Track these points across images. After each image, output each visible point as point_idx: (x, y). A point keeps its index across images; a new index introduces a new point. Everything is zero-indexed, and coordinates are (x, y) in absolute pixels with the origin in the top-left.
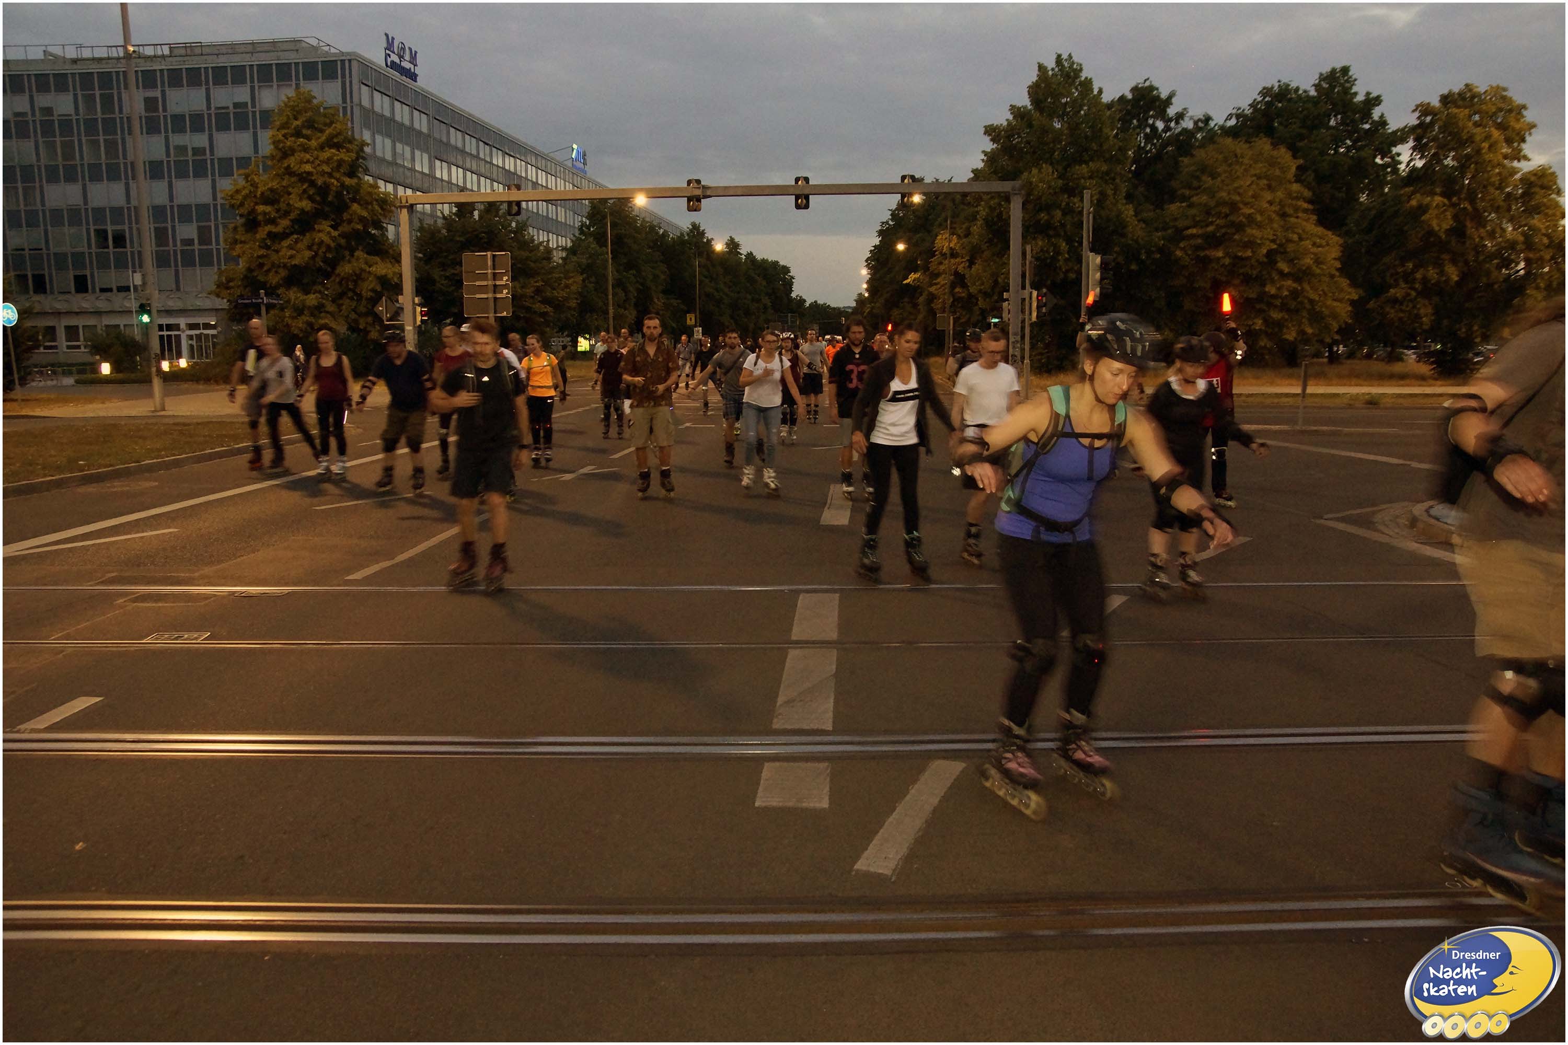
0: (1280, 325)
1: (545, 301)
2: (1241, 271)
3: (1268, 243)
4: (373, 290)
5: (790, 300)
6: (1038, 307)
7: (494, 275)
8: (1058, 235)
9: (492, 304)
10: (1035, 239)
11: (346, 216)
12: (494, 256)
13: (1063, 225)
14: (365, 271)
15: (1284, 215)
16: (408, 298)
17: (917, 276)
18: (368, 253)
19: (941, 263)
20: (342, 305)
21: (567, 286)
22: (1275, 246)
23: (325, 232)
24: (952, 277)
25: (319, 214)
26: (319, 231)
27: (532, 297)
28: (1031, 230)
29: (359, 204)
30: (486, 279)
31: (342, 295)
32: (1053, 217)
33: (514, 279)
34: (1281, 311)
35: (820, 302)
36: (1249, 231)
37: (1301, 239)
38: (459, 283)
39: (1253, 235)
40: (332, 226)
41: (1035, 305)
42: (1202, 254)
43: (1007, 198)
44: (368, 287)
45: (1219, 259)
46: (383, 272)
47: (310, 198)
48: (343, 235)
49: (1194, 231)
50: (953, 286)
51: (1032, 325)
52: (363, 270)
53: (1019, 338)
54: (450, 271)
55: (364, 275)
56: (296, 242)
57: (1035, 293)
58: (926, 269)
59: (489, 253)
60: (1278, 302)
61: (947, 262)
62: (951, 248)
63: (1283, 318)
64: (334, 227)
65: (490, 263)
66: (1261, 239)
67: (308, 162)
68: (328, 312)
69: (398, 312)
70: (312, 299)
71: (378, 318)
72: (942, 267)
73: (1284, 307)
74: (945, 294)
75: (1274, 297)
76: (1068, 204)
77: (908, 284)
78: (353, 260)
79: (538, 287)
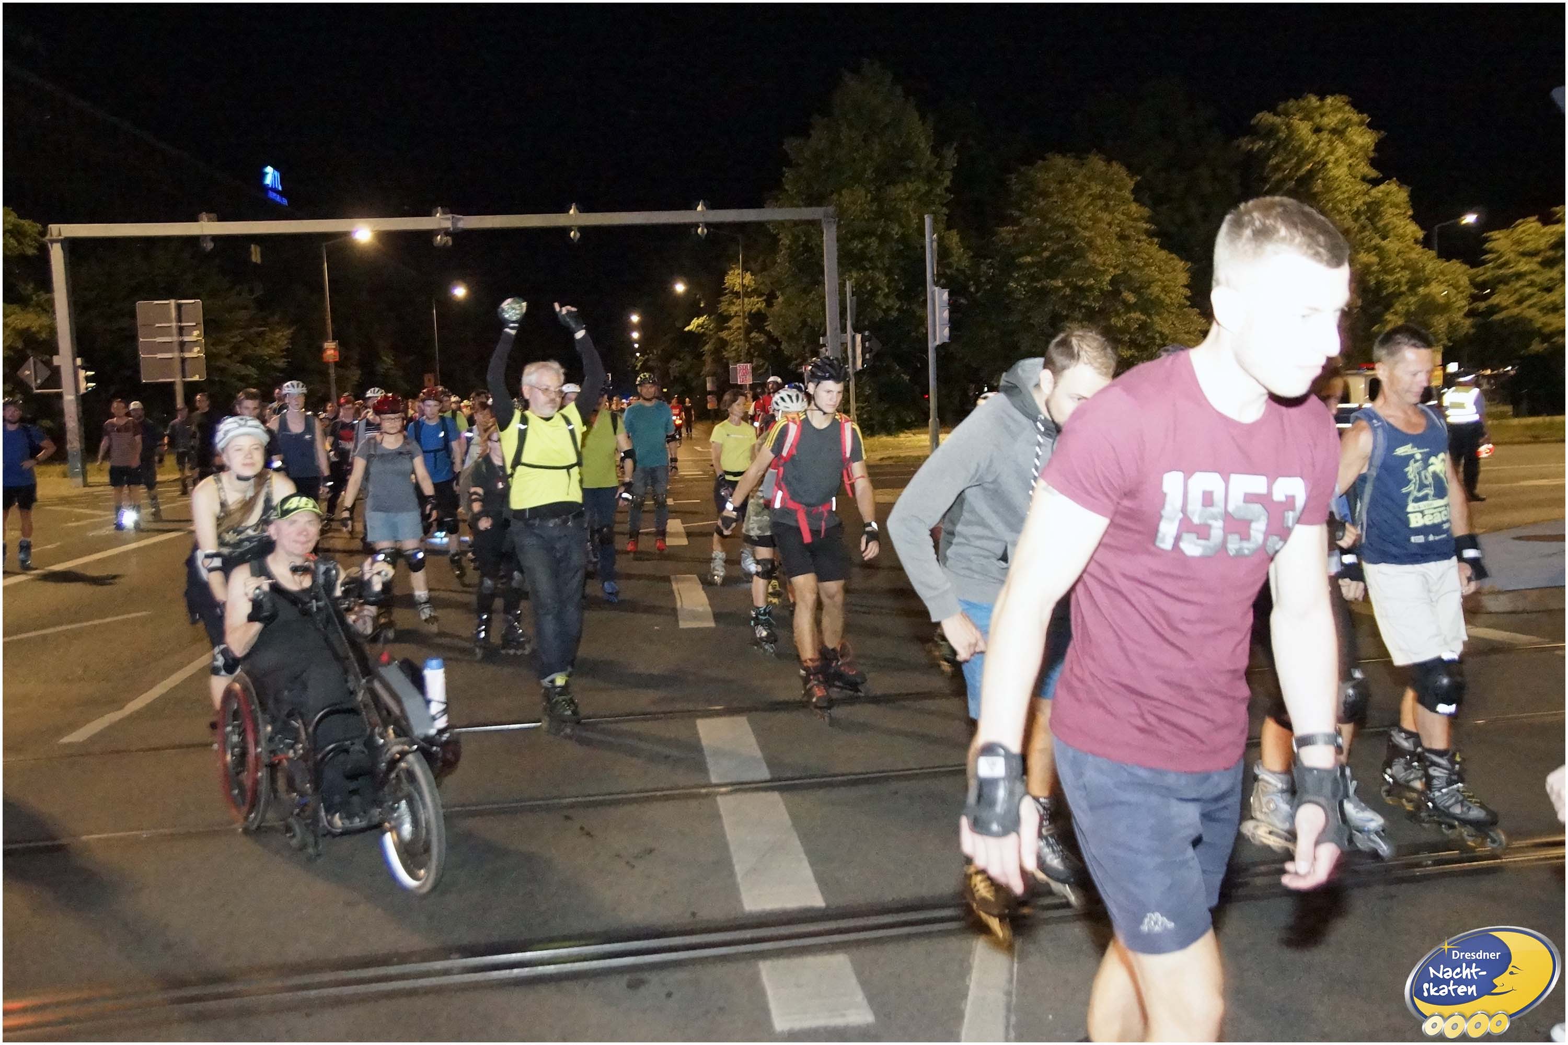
4: (11, 348)
6: (863, 354)
7: (180, 328)
9: (177, 365)
12: (179, 307)
15: (1122, 237)
16: (66, 360)
17: (701, 320)
19: (733, 303)
22: (1117, 274)
24: (747, 321)
30: (171, 335)
41: (859, 350)
42: (1039, 285)
46: (25, 325)
51: (857, 372)
57: (859, 337)
59: (173, 302)
61: (739, 301)
62: (744, 286)
65: (174, 313)
69: (53, 378)
72: (734, 309)
74: (738, 340)
77: (690, 332)
79: (235, 343)
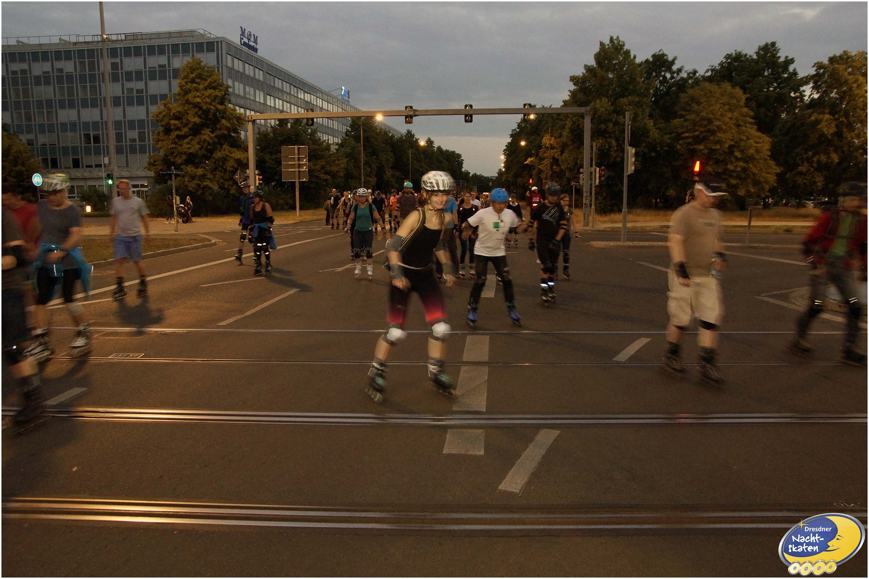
0: (735, 187)
1: (326, 173)
2: (714, 157)
3: (729, 141)
4: (232, 167)
5: (462, 172)
6: (600, 177)
7: (299, 158)
8: (610, 137)
9: (297, 174)
10: (598, 139)
11: (218, 126)
12: (299, 148)
13: (614, 132)
14: (229, 156)
15: (738, 126)
16: (252, 171)
17: (532, 159)
18: (230, 146)
19: (545, 152)
20: (216, 174)
21: (338, 165)
22: (732, 143)
23: (207, 135)
24: (551, 160)
25: (203, 125)
26: (204, 134)
27: (319, 171)
28: (596, 134)
29: (226, 119)
30: (295, 161)
31: (216, 169)
32: (607, 127)
33: (309, 160)
34: (736, 179)
35: (478, 173)
36: (718, 134)
37: (748, 139)
38: (279, 163)
39: (720, 137)
40: (211, 132)
41: (598, 176)
42: (692, 148)
43: (582, 116)
44: (230, 164)
45: (701, 150)
46: (238, 157)
47: (199, 116)
48: (216, 137)
49: (687, 135)
50: (552, 166)
51: (596, 187)
52: (227, 156)
53: (589, 194)
54: (274, 157)
55: (228, 158)
56: (192, 140)
57: (598, 169)
58: (537, 155)
59: (296, 147)
60: (735, 175)
61: (548, 152)
62: (551, 144)
63: (738, 183)
64: (212, 132)
65: (296, 152)
66: (725, 139)
67: (198, 97)
68: (208, 179)
69: (246, 178)
70: (200, 171)
71: (235, 182)
72: (546, 155)
73: (738, 177)
74: (547, 169)
75: (731, 171)
76: (616, 120)
77: (527, 164)
78: (222, 150)
79: (322, 165)
